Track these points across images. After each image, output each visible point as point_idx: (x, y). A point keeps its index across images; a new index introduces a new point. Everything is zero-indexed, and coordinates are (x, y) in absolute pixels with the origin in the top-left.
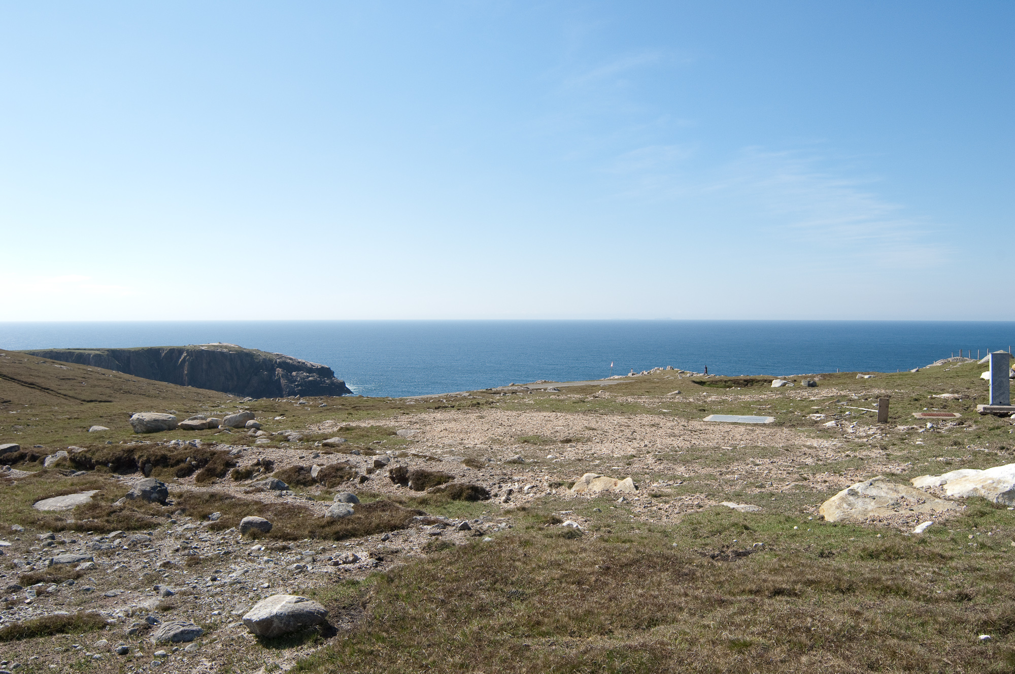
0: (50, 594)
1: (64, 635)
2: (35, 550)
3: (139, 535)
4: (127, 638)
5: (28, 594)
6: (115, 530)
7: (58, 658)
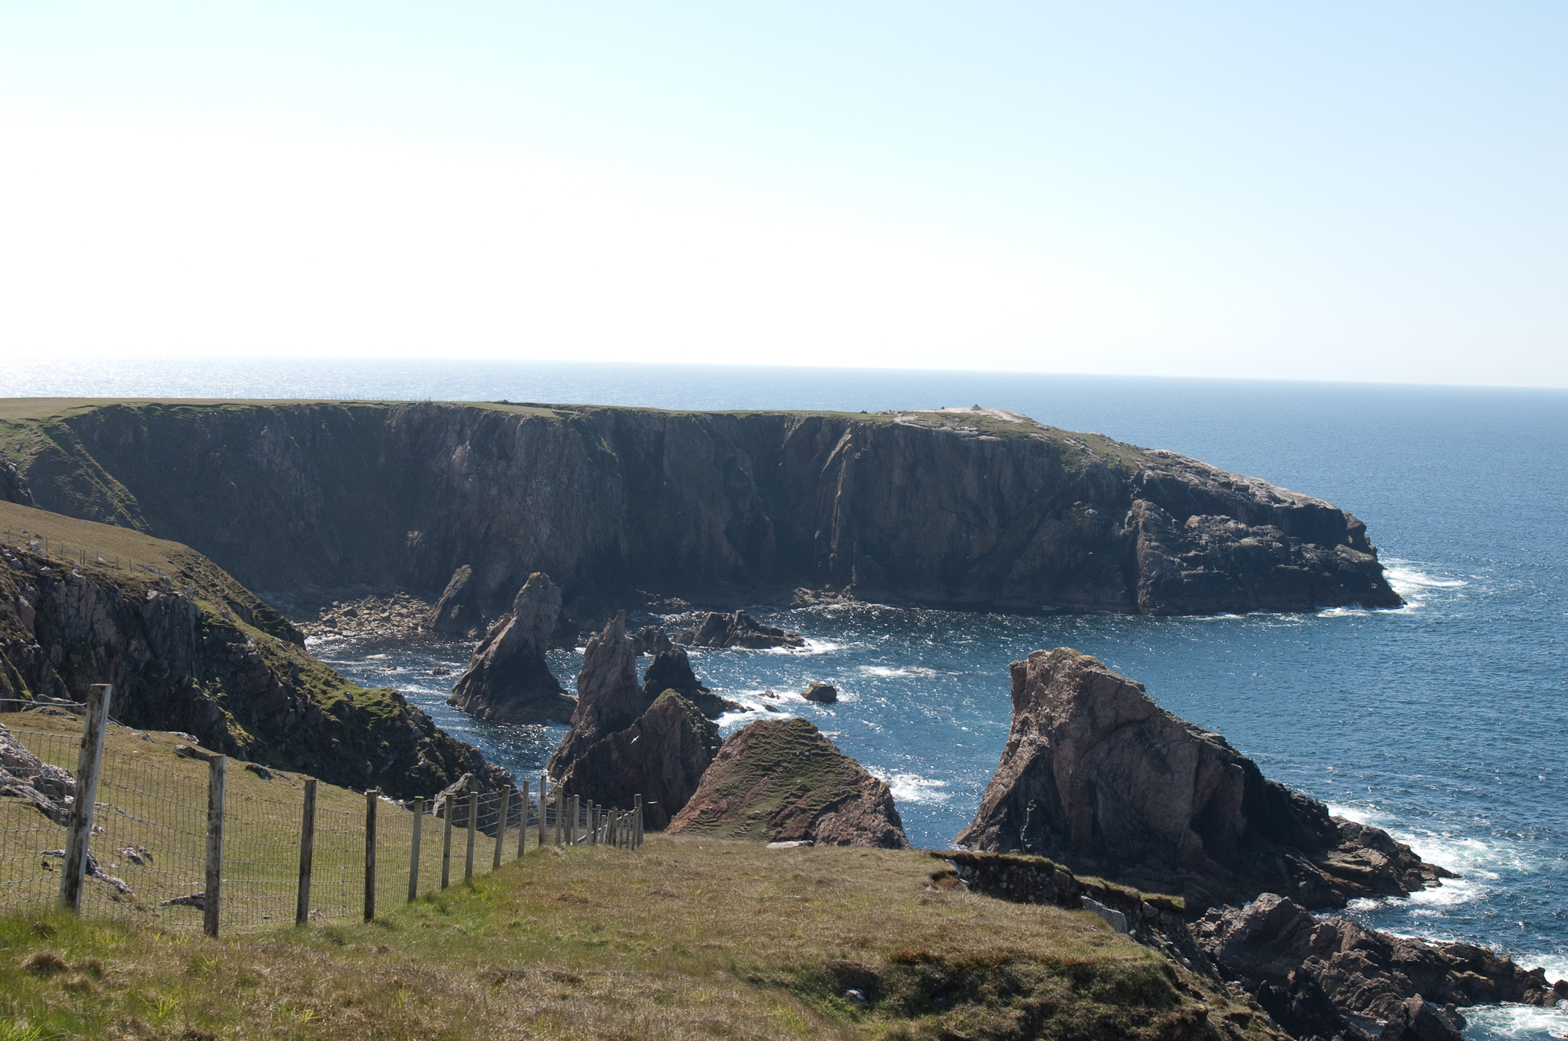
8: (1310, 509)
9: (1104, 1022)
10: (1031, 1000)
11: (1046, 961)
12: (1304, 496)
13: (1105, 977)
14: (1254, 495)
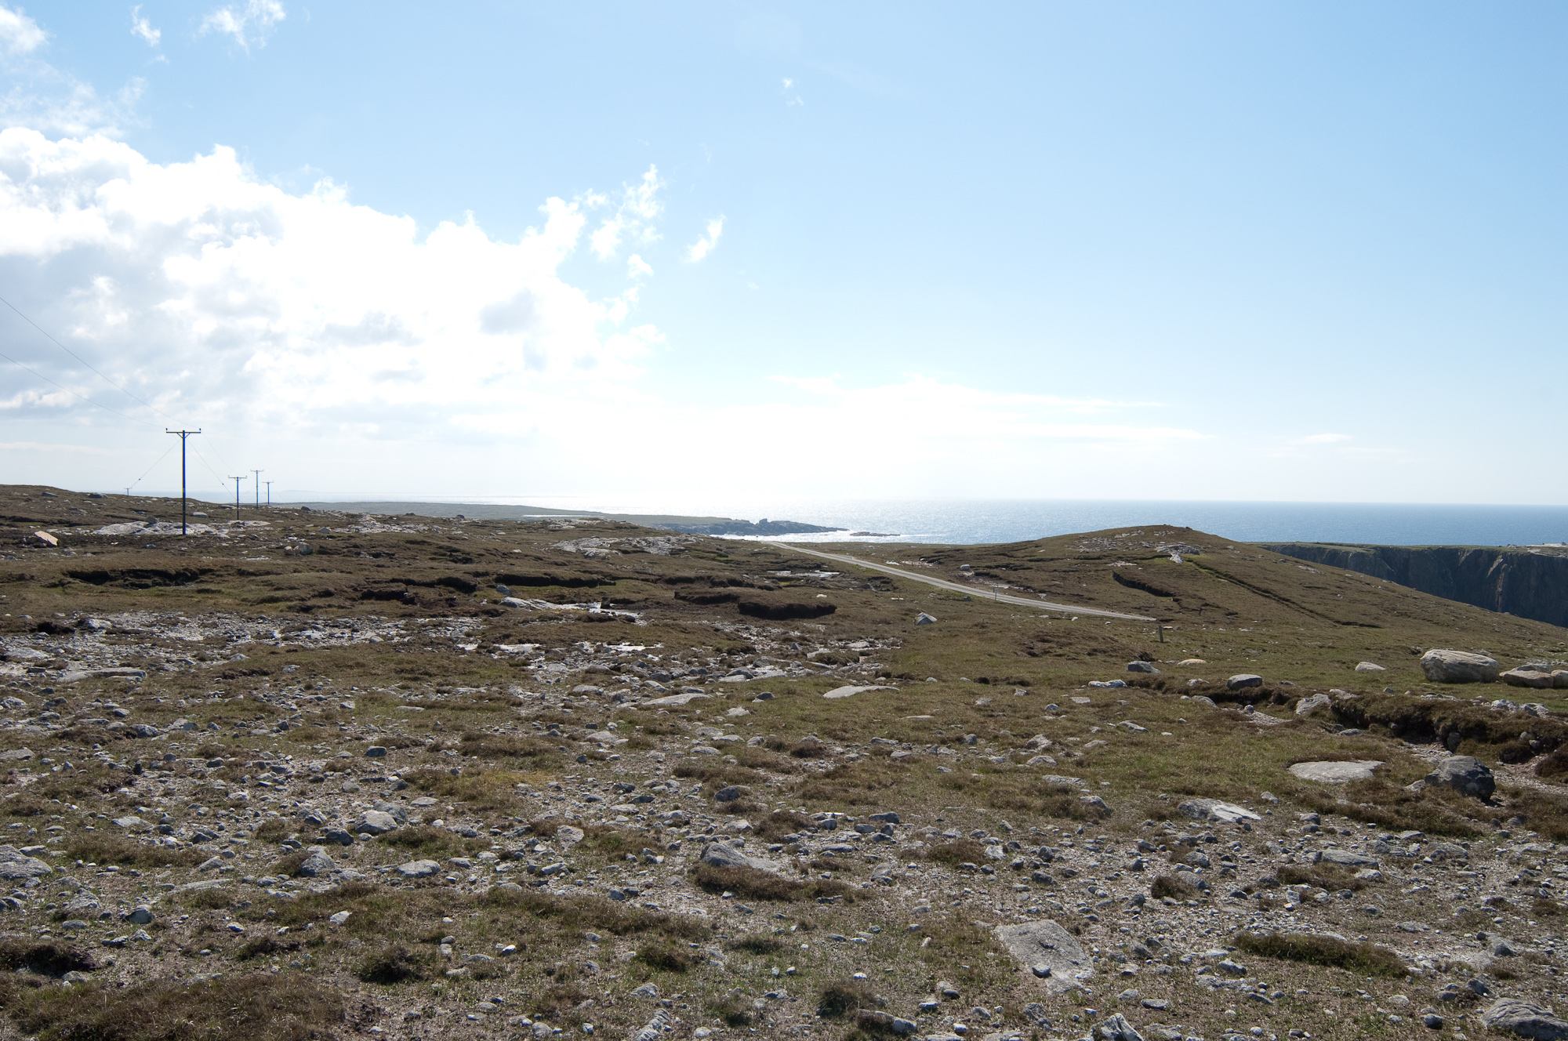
0: (1317, 904)
1: (1342, 971)
2: (1293, 834)
3: (1448, 844)
4: (1439, 1004)
5: (1288, 895)
6: (1408, 828)
7: (1336, 1002)
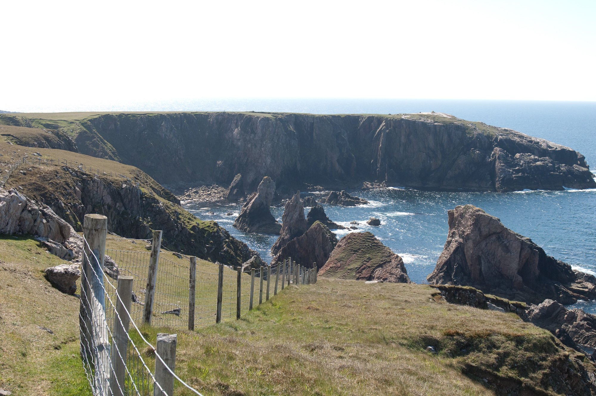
8: (563, 151)
9: (529, 359)
10: (500, 351)
11: (505, 335)
12: (561, 145)
13: (529, 341)
14: (541, 145)
